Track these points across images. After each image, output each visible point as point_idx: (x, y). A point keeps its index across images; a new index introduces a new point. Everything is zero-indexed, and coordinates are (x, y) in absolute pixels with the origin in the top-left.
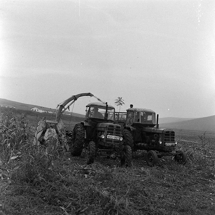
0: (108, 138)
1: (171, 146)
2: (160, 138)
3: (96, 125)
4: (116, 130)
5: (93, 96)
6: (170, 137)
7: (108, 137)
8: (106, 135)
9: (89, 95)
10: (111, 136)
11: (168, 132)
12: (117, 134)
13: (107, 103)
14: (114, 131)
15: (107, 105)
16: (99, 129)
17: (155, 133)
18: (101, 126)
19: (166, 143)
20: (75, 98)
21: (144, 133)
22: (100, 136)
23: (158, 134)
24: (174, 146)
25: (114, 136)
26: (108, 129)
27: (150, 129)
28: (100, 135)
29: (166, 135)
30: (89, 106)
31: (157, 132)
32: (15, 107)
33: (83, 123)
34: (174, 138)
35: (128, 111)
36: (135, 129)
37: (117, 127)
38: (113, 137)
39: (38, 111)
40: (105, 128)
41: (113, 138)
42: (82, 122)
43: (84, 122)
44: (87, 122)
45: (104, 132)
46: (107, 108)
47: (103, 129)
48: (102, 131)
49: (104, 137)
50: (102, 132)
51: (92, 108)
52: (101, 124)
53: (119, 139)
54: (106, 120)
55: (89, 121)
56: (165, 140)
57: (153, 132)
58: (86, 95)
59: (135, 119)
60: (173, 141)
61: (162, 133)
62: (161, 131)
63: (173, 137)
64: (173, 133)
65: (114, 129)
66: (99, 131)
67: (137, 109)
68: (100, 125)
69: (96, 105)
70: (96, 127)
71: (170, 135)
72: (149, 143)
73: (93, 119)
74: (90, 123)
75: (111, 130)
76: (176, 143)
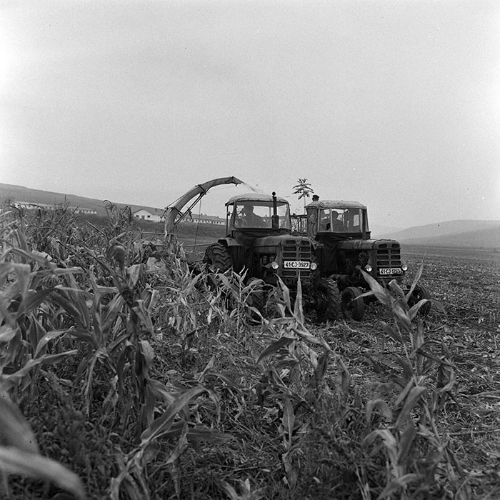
0: (285, 267)
1: (392, 275)
2: (369, 260)
3: (254, 241)
4: (302, 249)
5: (241, 182)
6: (390, 256)
7: (287, 265)
8: (281, 262)
9: (232, 180)
10: (291, 262)
11: (385, 245)
12: (304, 257)
13: (274, 194)
14: (298, 252)
15: (275, 198)
16: (261, 250)
17: (360, 251)
18: (266, 244)
19: (381, 270)
20: (202, 190)
21: (341, 252)
22: (265, 265)
23: (366, 251)
24: (400, 275)
25: (298, 262)
26: (284, 247)
27: (351, 244)
28: (265, 262)
29: (379, 252)
30: (234, 203)
31: (364, 247)
32: (95, 213)
33: (225, 241)
34: (399, 257)
35: (308, 208)
36: (322, 245)
37: (304, 242)
38: (297, 264)
39: (149, 219)
40: (276, 246)
41: (298, 267)
42: (222, 238)
43: (227, 239)
44: (233, 237)
45: (275, 255)
46: (274, 203)
47: (271, 250)
48: (269, 255)
49: (276, 267)
50: (271, 256)
51: (240, 208)
52: (265, 238)
53: (308, 267)
54: (276, 230)
55: (237, 235)
56: (378, 263)
57: (356, 248)
58: (226, 183)
59: (320, 225)
60: (398, 264)
61: (373, 249)
62: (371, 244)
63: (396, 256)
64: (396, 247)
65: (298, 248)
66: (262, 255)
67: (324, 203)
68: (264, 241)
69: (248, 201)
70: (254, 248)
71: (389, 251)
72: (351, 274)
73: (245, 231)
74: (240, 240)
75: (290, 250)
76: (405, 269)
